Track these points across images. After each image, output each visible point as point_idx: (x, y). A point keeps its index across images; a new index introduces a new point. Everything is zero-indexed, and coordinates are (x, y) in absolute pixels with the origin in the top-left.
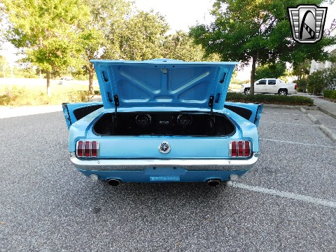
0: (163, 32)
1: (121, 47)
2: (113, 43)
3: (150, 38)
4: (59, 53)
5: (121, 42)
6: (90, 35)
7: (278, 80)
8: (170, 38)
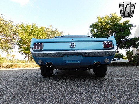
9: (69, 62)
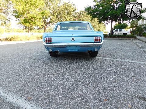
0: (74, 11)
1: (57, 17)
2: (54, 16)
3: (69, 13)
4: (33, 20)
5: (57, 15)
6: (45, 12)
7: (123, 30)
8: (77, 13)
9: (71, 50)
